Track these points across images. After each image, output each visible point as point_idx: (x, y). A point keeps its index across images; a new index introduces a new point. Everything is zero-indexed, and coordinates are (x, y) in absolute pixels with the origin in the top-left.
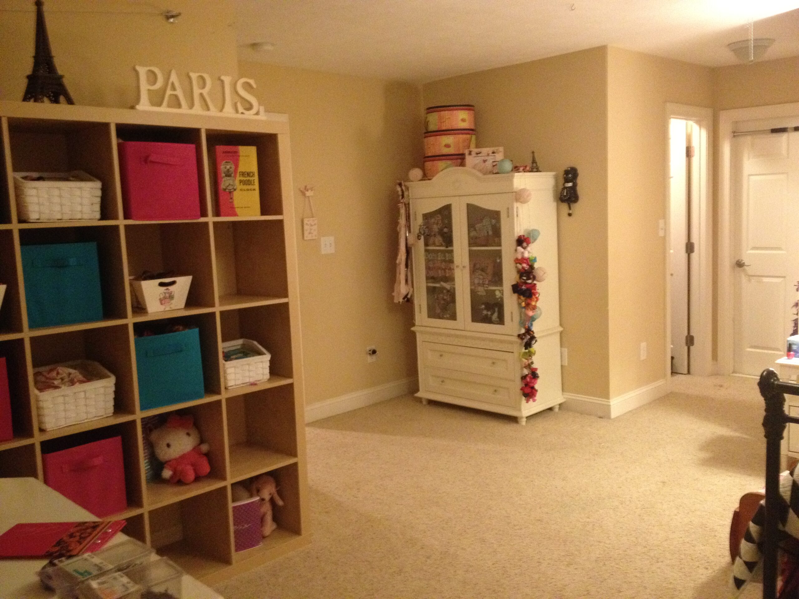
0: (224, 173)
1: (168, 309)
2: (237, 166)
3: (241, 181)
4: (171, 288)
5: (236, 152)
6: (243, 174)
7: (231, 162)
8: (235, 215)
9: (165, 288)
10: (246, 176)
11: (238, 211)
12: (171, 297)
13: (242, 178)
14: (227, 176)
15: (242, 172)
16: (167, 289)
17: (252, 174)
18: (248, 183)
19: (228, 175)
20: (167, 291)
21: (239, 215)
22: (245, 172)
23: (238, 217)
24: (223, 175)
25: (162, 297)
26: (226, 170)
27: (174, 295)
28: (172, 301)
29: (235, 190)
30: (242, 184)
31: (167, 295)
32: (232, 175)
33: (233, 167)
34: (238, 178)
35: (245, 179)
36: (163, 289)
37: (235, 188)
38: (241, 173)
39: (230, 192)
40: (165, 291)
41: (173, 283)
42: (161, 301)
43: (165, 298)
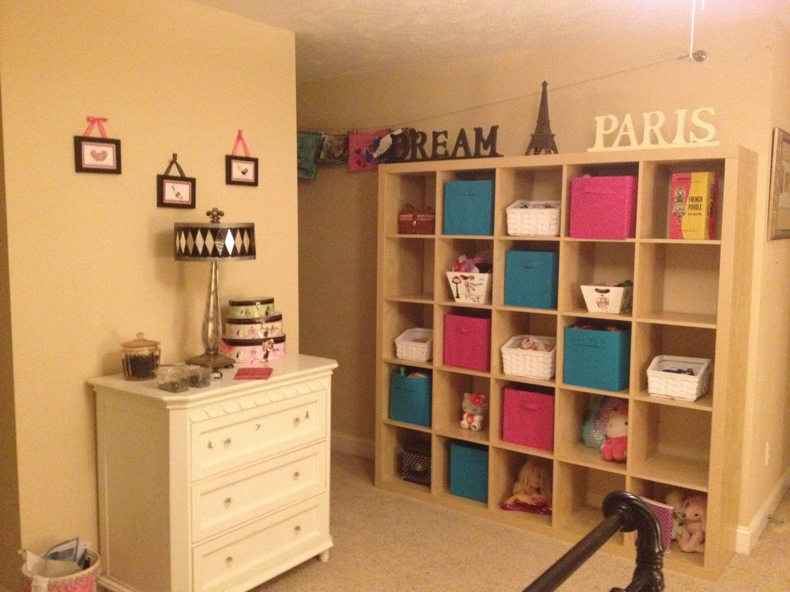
0: (677, 198)
1: (604, 311)
2: (688, 192)
3: (690, 206)
4: (606, 295)
5: (689, 179)
6: (692, 199)
7: (683, 188)
8: (682, 238)
9: (601, 294)
10: (695, 200)
11: (684, 234)
12: (606, 302)
13: (691, 203)
14: (678, 201)
15: (692, 197)
16: (602, 295)
17: (699, 199)
18: (696, 207)
19: (680, 200)
20: (603, 297)
21: (685, 238)
22: (694, 197)
23: (684, 240)
24: (676, 200)
25: (598, 300)
26: (678, 195)
27: (608, 301)
28: (608, 306)
29: (684, 214)
30: (690, 208)
31: (603, 300)
32: (684, 200)
33: (685, 192)
34: (688, 203)
35: (693, 203)
36: (599, 294)
37: (684, 212)
38: (690, 198)
39: (680, 216)
40: (601, 297)
41: (608, 291)
42: (599, 304)
43: (601, 302)
